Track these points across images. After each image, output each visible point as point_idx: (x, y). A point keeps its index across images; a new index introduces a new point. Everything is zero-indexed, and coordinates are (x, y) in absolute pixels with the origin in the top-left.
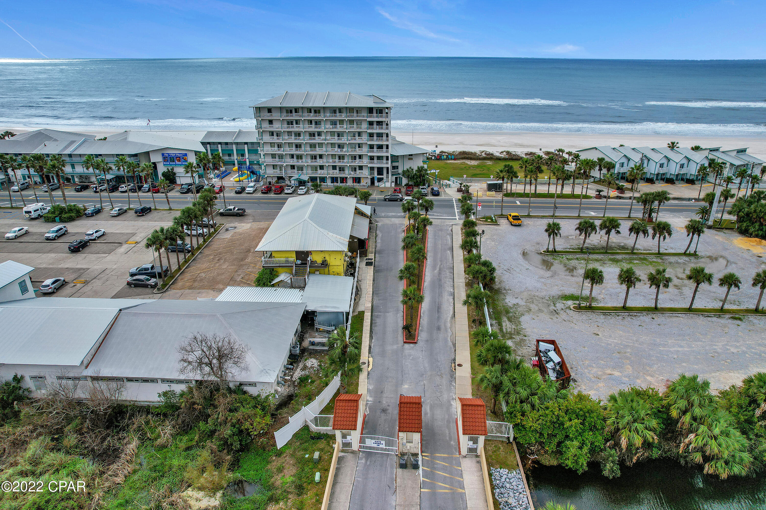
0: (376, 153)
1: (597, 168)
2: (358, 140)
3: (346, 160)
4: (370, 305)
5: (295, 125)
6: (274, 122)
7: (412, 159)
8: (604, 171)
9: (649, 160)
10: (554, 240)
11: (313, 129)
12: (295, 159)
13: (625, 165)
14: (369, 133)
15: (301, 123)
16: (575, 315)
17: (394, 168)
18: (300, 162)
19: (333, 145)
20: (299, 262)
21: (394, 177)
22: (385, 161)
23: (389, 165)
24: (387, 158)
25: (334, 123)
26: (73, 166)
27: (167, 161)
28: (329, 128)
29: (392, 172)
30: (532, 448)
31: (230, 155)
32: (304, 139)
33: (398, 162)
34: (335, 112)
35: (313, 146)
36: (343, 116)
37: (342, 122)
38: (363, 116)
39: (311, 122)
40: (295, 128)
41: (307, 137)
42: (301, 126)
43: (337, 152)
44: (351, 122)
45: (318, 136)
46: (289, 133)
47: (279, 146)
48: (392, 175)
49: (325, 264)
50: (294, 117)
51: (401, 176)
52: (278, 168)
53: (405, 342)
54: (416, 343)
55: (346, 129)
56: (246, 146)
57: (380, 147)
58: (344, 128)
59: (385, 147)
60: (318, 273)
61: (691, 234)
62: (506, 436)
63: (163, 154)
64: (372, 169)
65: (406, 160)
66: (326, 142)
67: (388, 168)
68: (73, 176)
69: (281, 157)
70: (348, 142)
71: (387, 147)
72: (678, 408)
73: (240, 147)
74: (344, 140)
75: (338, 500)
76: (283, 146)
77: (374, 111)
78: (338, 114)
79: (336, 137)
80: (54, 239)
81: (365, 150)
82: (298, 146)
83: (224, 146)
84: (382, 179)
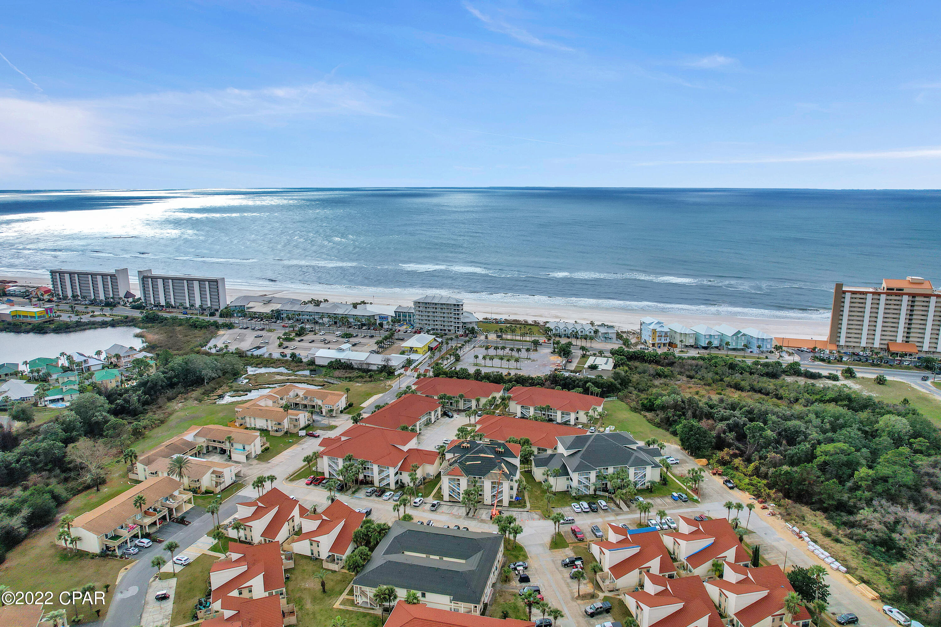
0: (457, 321)
2: (450, 316)
3: (445, 323)
5: (428, 309)
6: (420, 307)
7: (470, 324)
11: (434, 310)
14: (454, 313)
15: (430, 308)
19: (441, 317)
21: (463, 330)
23: (462, 326)
24: (461, 323)
25: (442, 309)
27: (381, 319)
28: (440, 311)
29: (463, 328)
31: (405, 317)
32: (431, 314)
33: (465, 325)
34: (442, 305)
35: (434, 317)
36: (444, 307)
37: (444, 309)
38: (452, 307)
39: (433, 308)
43: (443, 319)
44: (448, 309)
45: (436, 313)
46: (426, 312)
47: (422, 316)
49: (416, 351)
50: (427, 306)
51: (466, 330)
57: (458, 319)
58: (445, 311)
59: (460, 319)
63: (379, 317)
64: (455, 327)
65: (468, 324)
66: (439, 316)
69: (422, 320)
70: (446, 316)
73: (410, 314)
77: (457, 305)
79: (442, 314)
81: (452, 320)
82: (428, 316)
83: (403, 313)
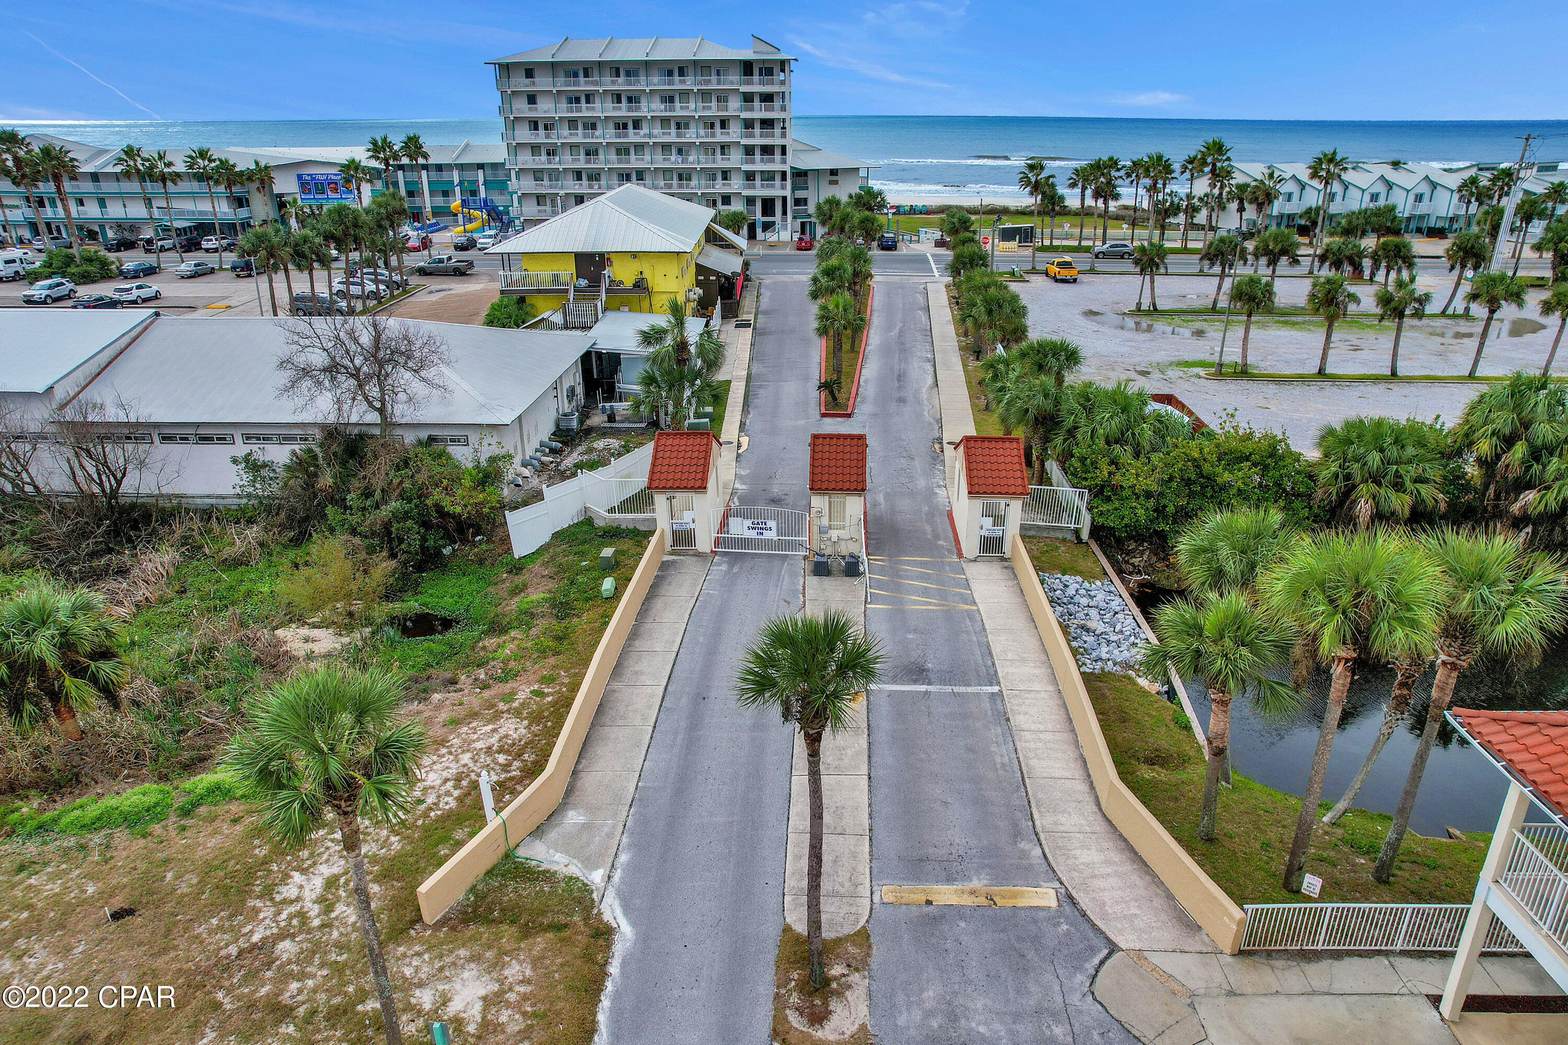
0: (759, 165)
1: (1234, 205)
2: (720, 137)
3: (694, 183)
4: (745, 373)
5: (583, 105)
6: (539, 99)
7: (836, 182)
8: (1251, 212)
9: (1346, 188)
10: (1152, 282)
11: (623, 111)
12: (585, 182)
13: (1295, 197)
14: (744, 120)
15: (597, 99)
16: (1214, 385)
17: (797, 202)
18: (596, 187)
19: (666, 147)
20: (583, 282)
21: (799, 221)
22: (778, 182)
23: (788, 193)
24: (784, 174)
25: (669, 99)
26: (102, 203)
27: (310, 193)
28: (657, 108)
29: (794, 212)
30: (1136, 561)
31: (446, 194)
32: (605, 135)
33: (807, 188)
34: (670, 73)
35: (623, 151)
36: (689, 83)
37: (685, 94)
38: (732, 83)
39: (618, 98)
40: (585, 111)
41: (611, 131)
42: (598, 105)
43: (676, 162)
44: (705, 95)
45: (635, 128)
46: (572, 123)
47: (551, 153)
48: (794, 218)
50: (583, 85)
51: (813, 220)
52: (548, 202)
53: (824, 415)
54: (849, 416)
55: (696, 110)
56: (481, 172)
57: (767, 150)
58: (693, 109)
59: (778, 152)
60: (627, 309)
61: (1458, 267)
62: (1072, 526)
63: (300, 177)
64: (750, 201)
65: (824, 183)
66: (651, 141)
67: (784, 199)
68: (102, 227)
69: (554, 175)
70: (698, 141)
71: (784, 149)
72: (1493, 434)
73: (469, 176)
74: (692, 135)
75: (658, 620)
76: (559, 151)
77: (756, 71)
78: (676, 78)
79: (673, 131)
80: (45, 302)
81: (735, 159)
82: (591, 152)
83: (433, 174)
84: (774, 223)
